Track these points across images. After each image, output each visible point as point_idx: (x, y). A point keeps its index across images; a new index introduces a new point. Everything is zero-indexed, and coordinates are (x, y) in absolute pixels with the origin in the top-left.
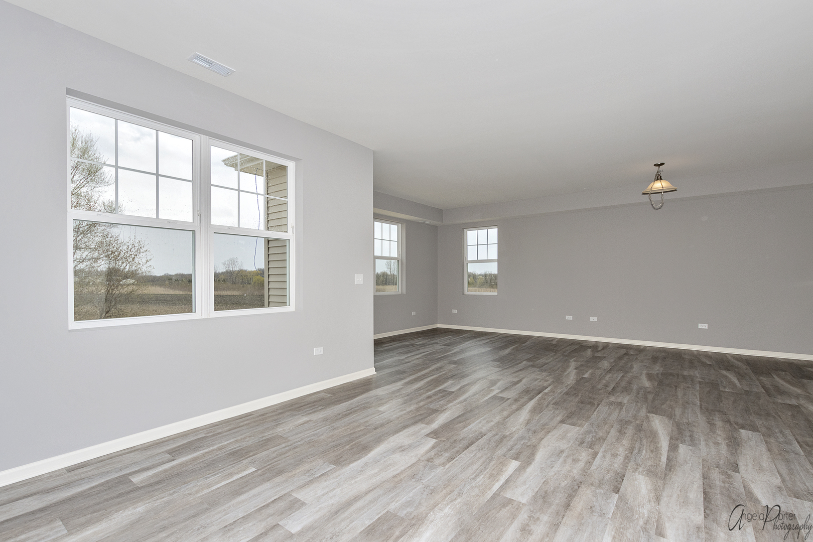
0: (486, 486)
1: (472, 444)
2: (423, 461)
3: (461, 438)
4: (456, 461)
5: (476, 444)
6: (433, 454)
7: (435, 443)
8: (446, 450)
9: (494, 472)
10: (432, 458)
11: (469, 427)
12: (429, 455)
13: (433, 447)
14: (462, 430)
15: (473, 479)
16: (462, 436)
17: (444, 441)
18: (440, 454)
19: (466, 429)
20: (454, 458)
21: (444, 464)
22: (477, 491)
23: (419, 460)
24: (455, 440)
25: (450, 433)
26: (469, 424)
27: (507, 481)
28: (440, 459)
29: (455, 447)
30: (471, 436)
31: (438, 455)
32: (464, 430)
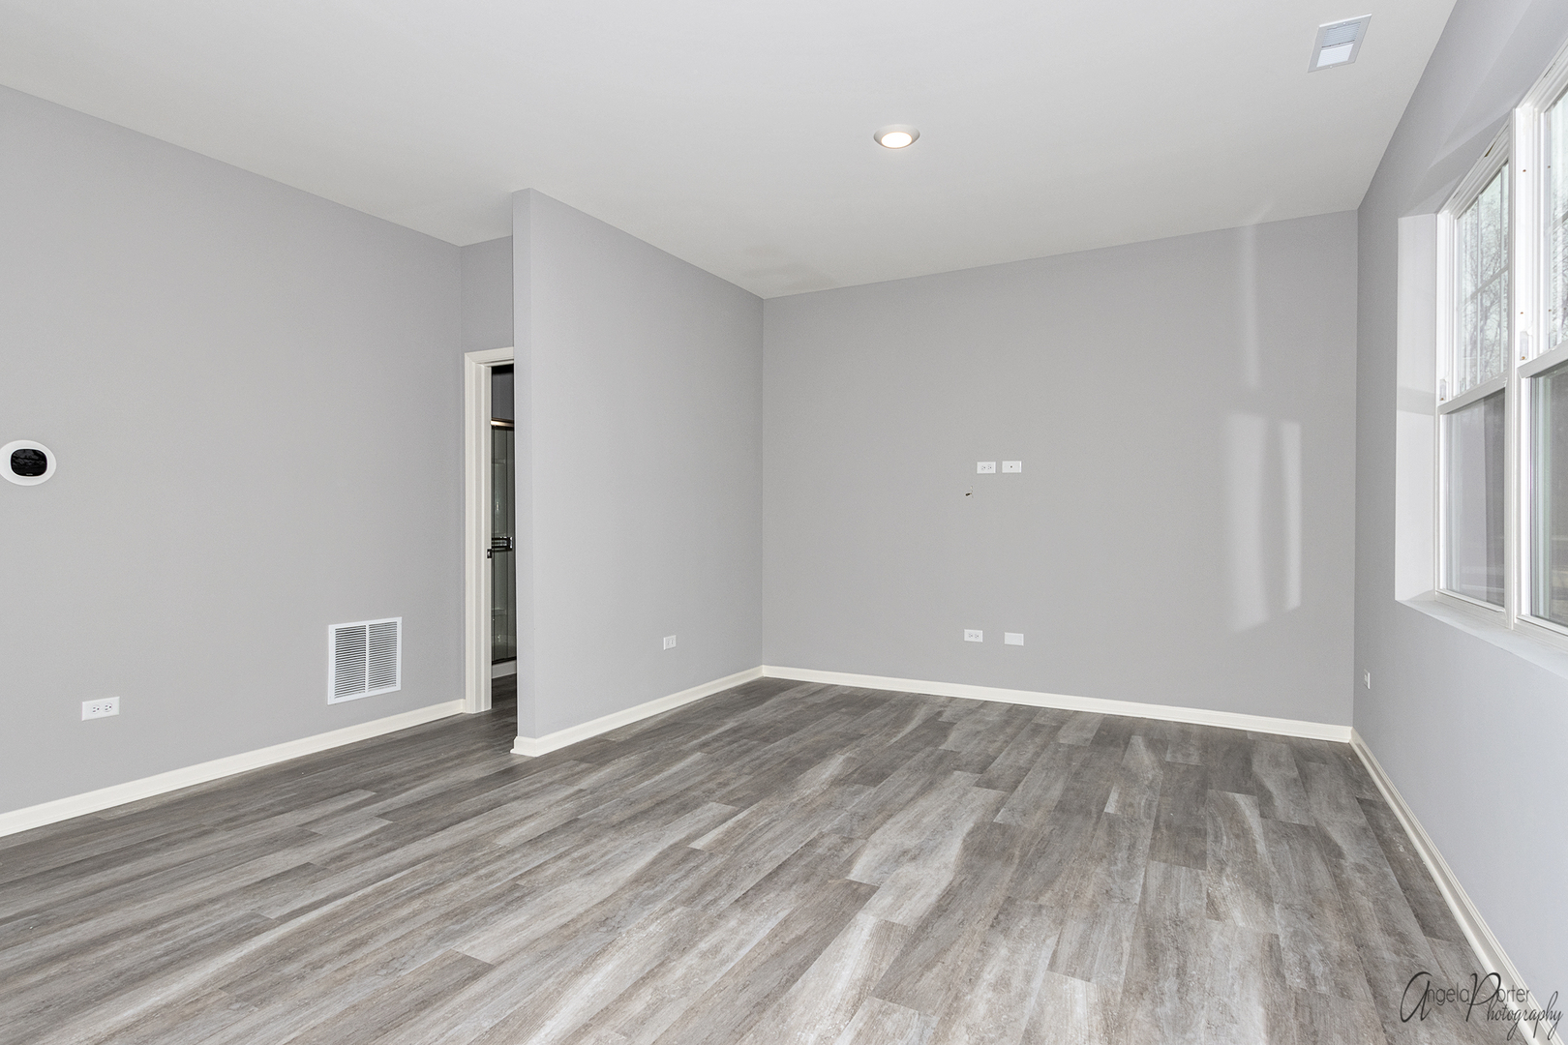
0: (757, 814)
1: (770, 874)
2: (859, 838)
3: (794, 887)
4: (802, 842)
5: (762, 875)
6: (846, 851)
7: (849, 872)
8: (823, 858)
9: (740, 830)
10: (845, 843)
11: (773, 923)
12: (854, 848)
13: (850, 862)
14: (792, 912)
15: (775, 820)
16: (792, 892)
17: (832, 877)
18: (833, 851)
19: (782, 915)
20: (805, 845)
21: (822, 836)
22: (770, 810)
23: (866, 839)
24: (808, 881)
25: (821, 899)
26: (774, 935)
27: (725, 821)
28: (831, 843)
29: (806, 865)
30: (772, 895)
31: (836, 850)
32: (786, 912)
